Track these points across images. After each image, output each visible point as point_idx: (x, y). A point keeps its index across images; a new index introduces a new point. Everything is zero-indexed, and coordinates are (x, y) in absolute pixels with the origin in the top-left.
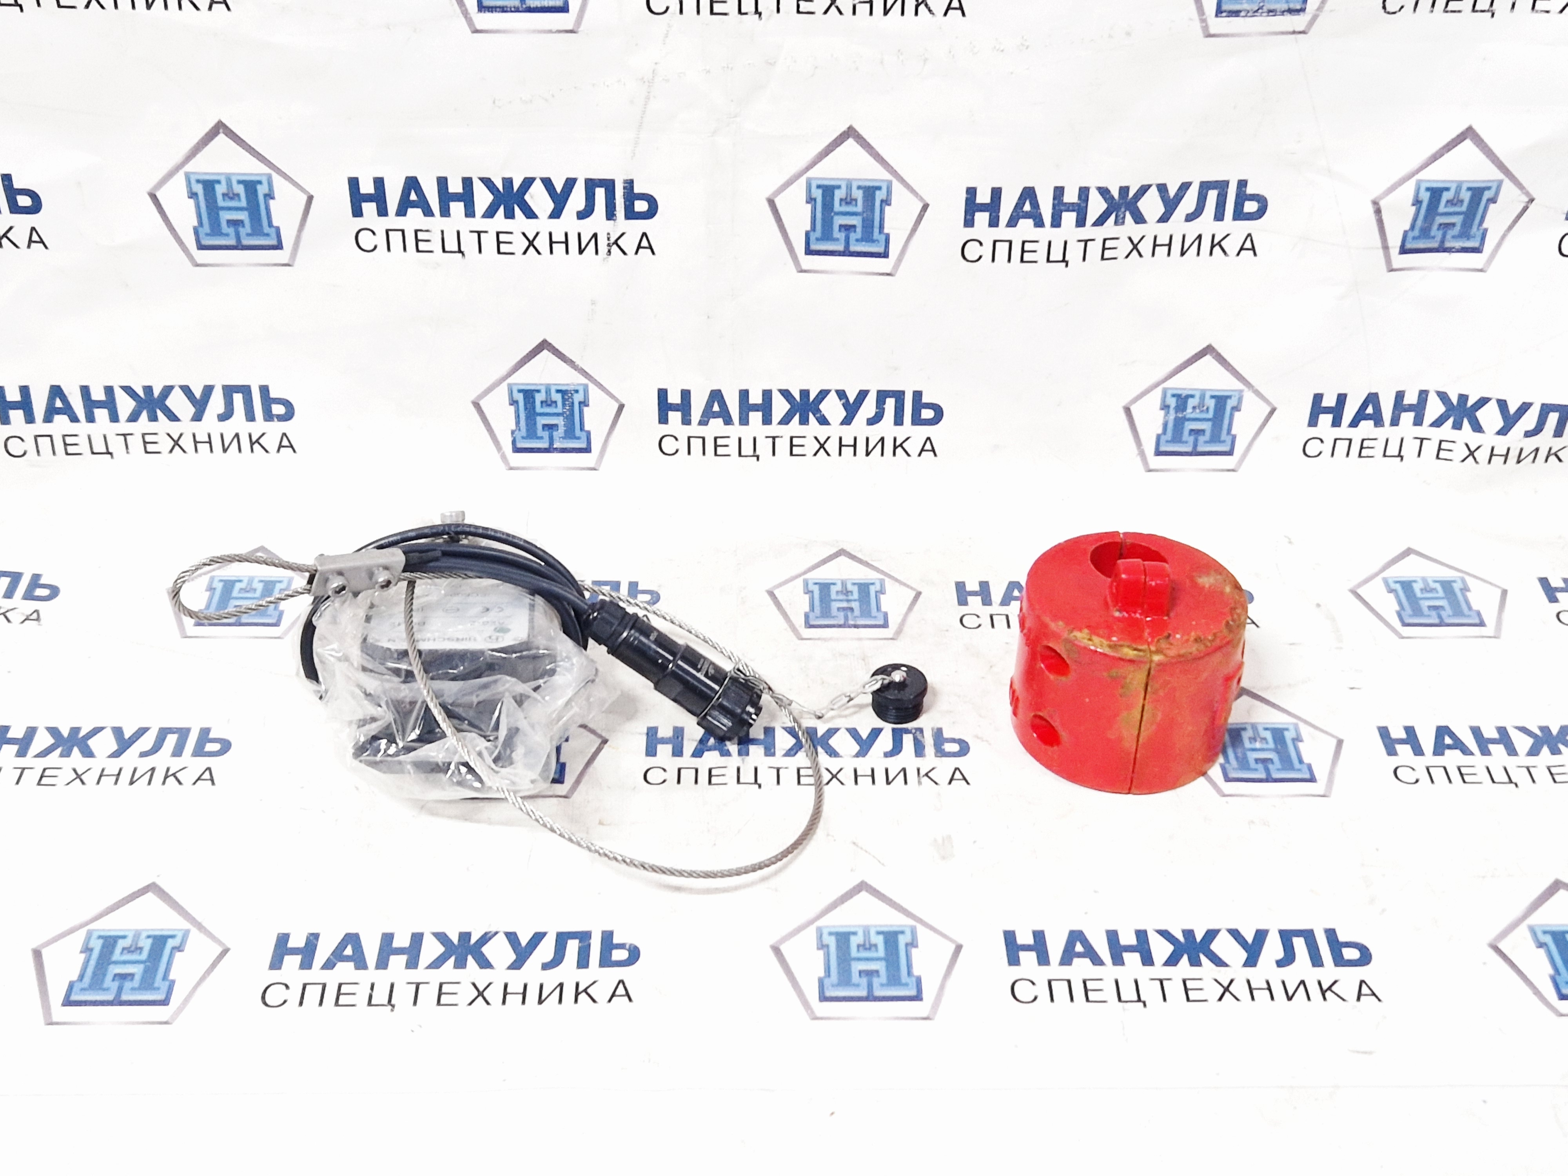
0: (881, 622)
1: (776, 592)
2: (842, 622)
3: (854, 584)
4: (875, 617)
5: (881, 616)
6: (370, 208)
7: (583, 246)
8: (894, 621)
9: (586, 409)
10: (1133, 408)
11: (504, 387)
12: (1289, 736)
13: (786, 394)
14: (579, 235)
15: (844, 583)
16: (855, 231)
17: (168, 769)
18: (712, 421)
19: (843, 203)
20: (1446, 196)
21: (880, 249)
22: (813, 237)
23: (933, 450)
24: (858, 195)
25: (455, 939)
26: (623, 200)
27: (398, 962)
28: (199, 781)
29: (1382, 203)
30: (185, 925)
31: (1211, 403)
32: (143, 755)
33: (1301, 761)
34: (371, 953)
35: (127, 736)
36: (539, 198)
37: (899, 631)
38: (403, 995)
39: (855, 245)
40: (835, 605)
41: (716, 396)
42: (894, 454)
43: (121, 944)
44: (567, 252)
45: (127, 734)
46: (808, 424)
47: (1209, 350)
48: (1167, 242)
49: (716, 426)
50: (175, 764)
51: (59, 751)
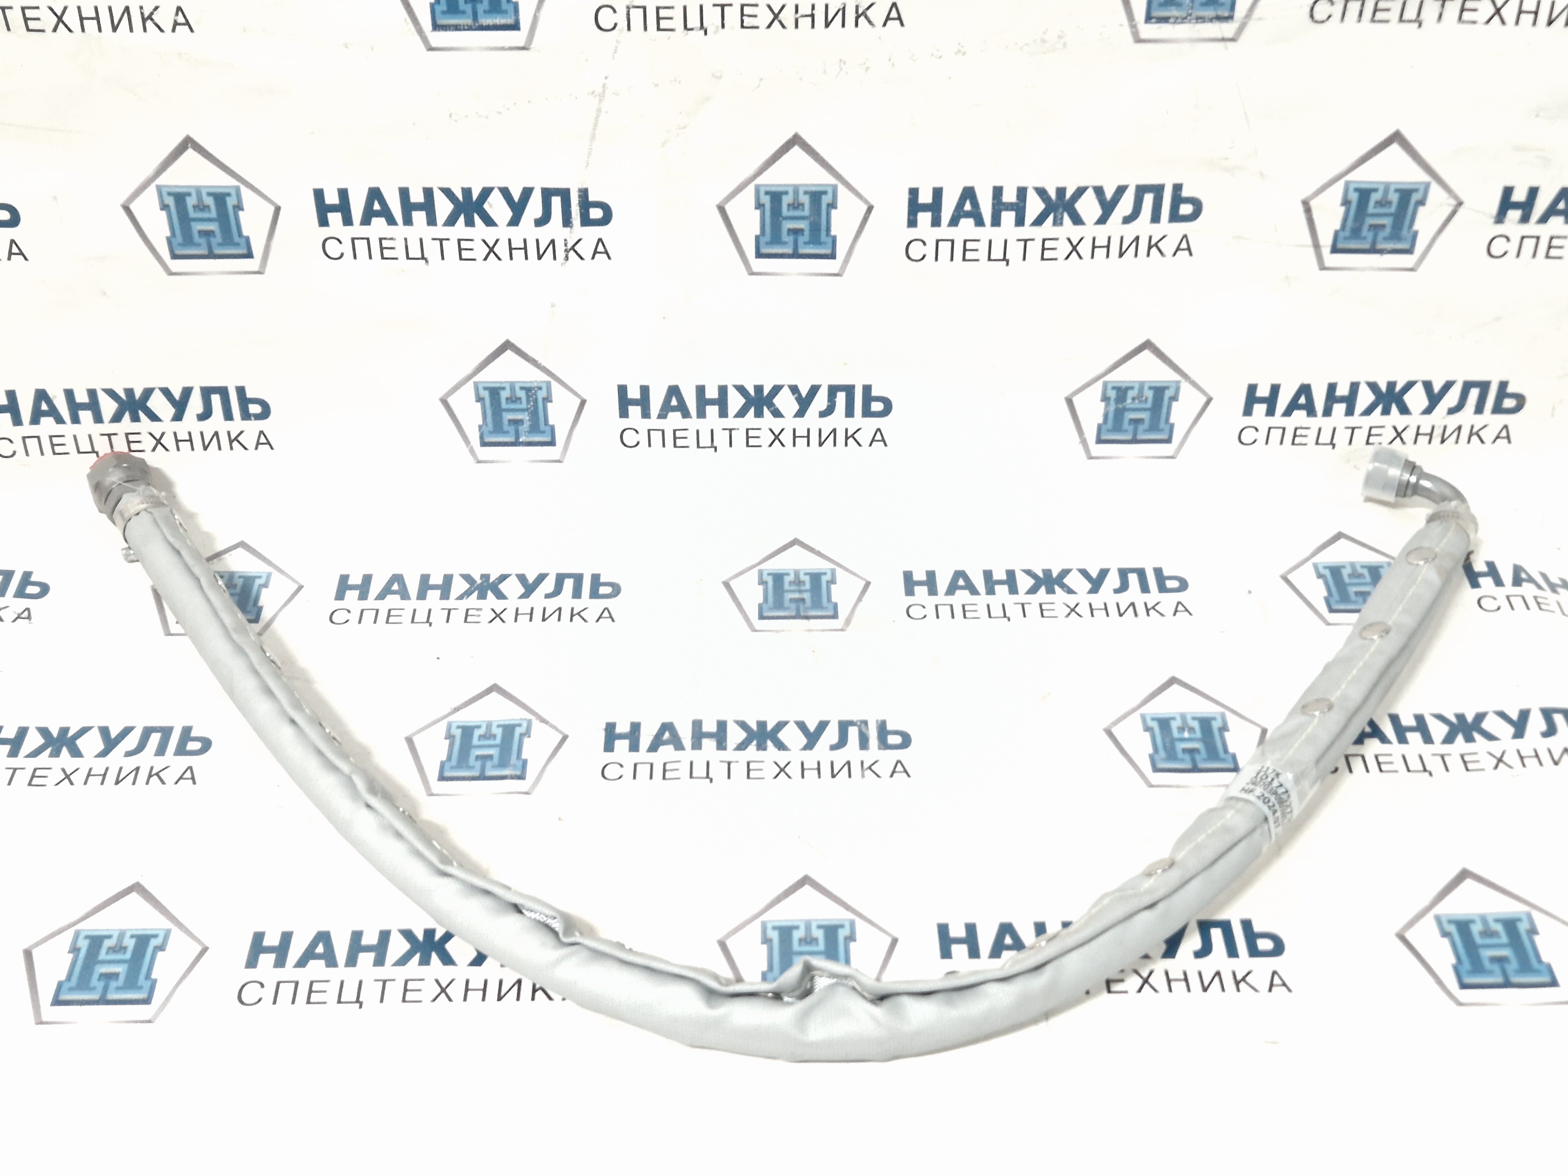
0: (831, 613)
1: (732, 584)
2: (793, 613)
3: (806, 574)
4: (826, 608)
5: (831, 607)
6: (335, 218)
7: (541, 252)
8: (843, 613)
9: (549, 405)
10: (1075, 400)
11: (470, 384)
12: (1216, 725)
13: (741, 389)
14: (537, 241)
15: (797, 573)
16: (803, 235)
17: (152, 768)
18: (671, 415)
19: (791, 208)
20: (1375, 197)
21: (828, 251)
22: (763, 240)
23: (883, 440)
24: (805, 199)
25: (420, 937)
26: (578, 208)
27: (366, 959)
28: (181, 781)
29: (1313, 203)
30: (167, 924)
31: (1149, 394)
32: (129, 754)
33: (1226, 750)
34: (341, 951)
35: (113, 735)
36: (497, 207)
37: (848, 621)
38: (371, 992)
39: (803, 248)
40: (788, 596)
41: (674, 391)
42: (846, 445)
43: (107, 943)
44: (526, 258)
45: (113, 734)
46: (763, 417)
47: (1147, 345)
48: (1106, 244)
49: (675, 418)
50: (159, 763)
51: (49, 751)
